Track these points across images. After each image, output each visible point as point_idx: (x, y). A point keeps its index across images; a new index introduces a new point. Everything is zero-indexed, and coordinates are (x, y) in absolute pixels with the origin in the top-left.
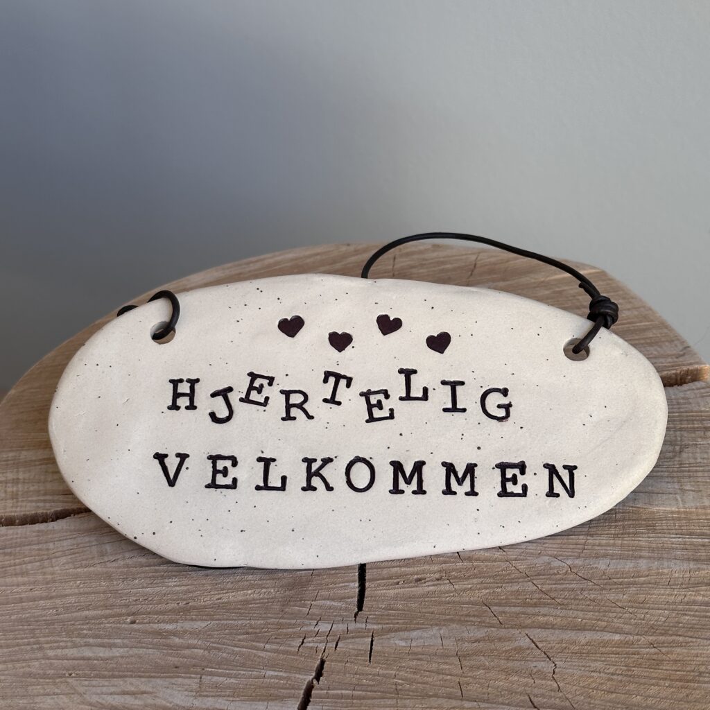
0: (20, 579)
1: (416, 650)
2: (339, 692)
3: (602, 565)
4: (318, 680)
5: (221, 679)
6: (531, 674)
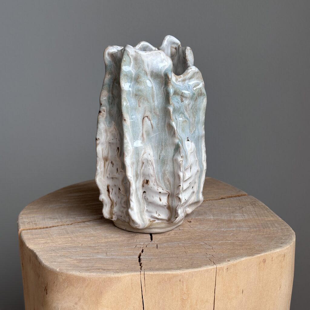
0: (42, 239)
1: (170, 246)
2: (149, 254)
3: (223, 229)
4: (142, 253)
5: (113, 253)
6: (206, 249)
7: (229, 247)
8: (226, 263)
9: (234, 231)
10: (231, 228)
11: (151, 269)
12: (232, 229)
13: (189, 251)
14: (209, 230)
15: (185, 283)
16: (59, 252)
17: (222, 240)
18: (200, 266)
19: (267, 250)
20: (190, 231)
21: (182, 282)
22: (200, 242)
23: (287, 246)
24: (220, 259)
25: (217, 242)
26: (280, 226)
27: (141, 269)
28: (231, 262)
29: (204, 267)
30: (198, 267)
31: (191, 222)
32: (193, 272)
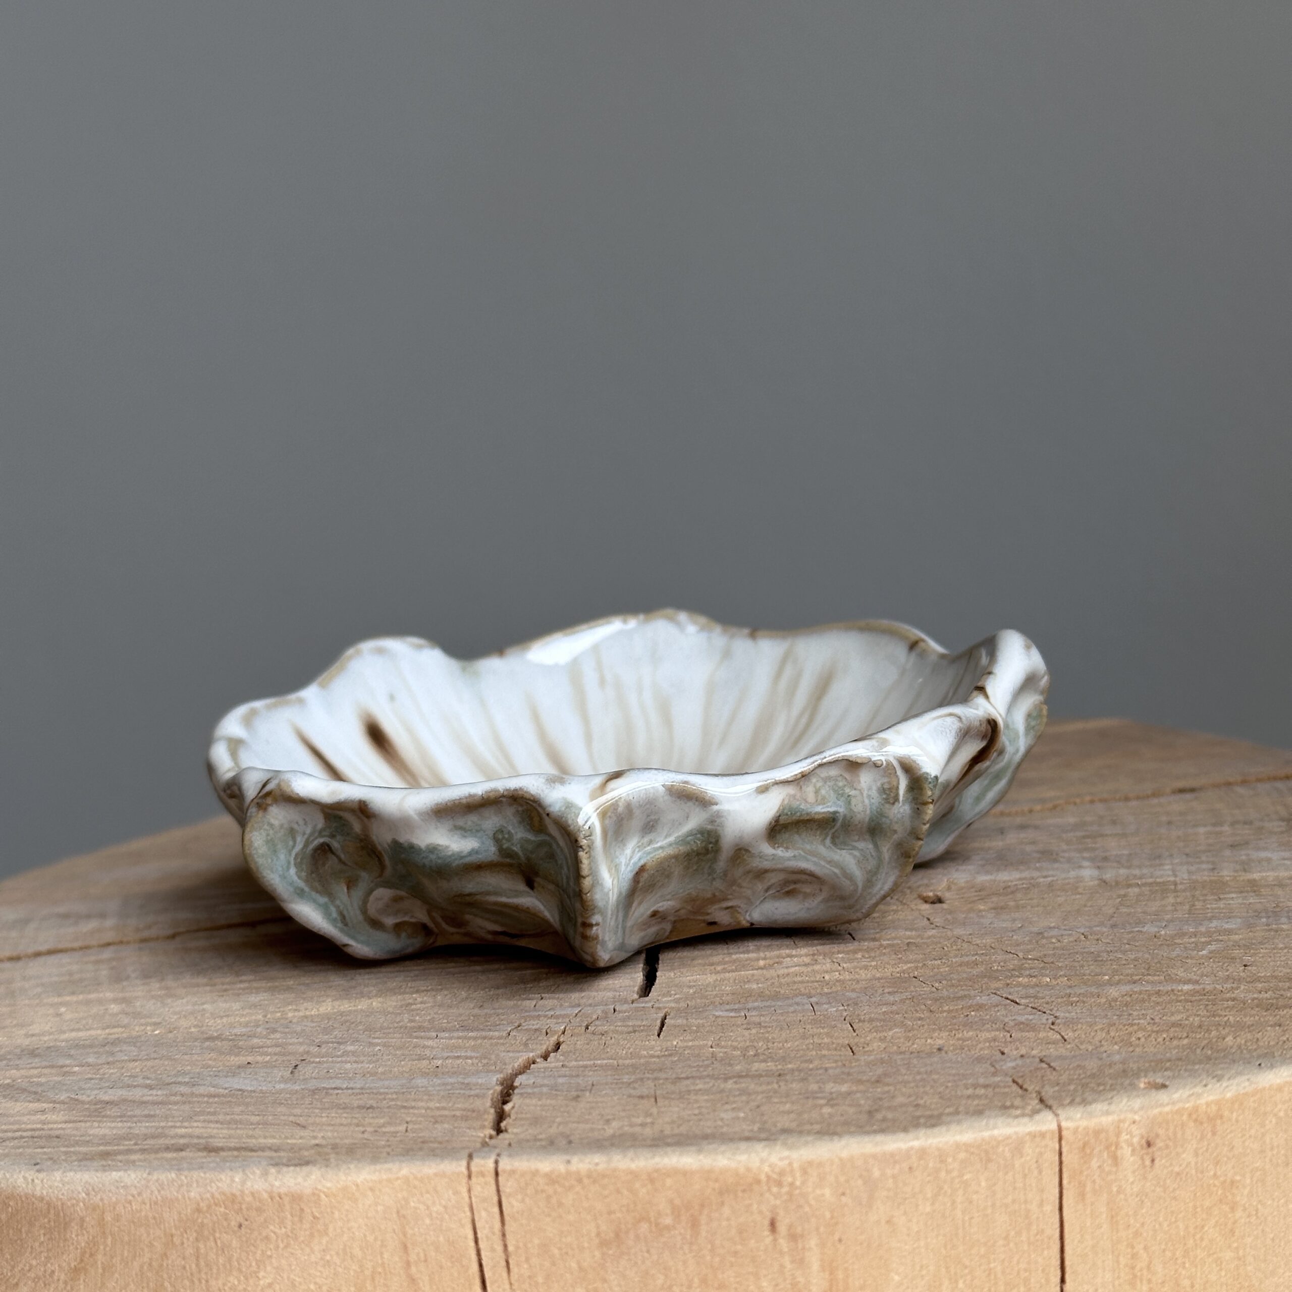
2: (590, 1063)
3: (1150, 929)
5: (339, 1066)
6: (1004, 1028)
7: (1178, 1017)
8: (1137, 1103)
9: (1230, 932)
10: (1210, 919)
11: (554, 1145)
12: (1214, 924)
14: (1055, 933)
15: (813, 1242)
17: (1134, 982)
18: (933, 1121)
20: (916, 945)
21: (793, 1237)
24: (1093, 1076)
25: (1093, 989)
27: (485, 1145)
28: (1176, 1096)
29: (959, 1122)
30: (917, 1126)
31: (940, 901)
32: (874, 1156)
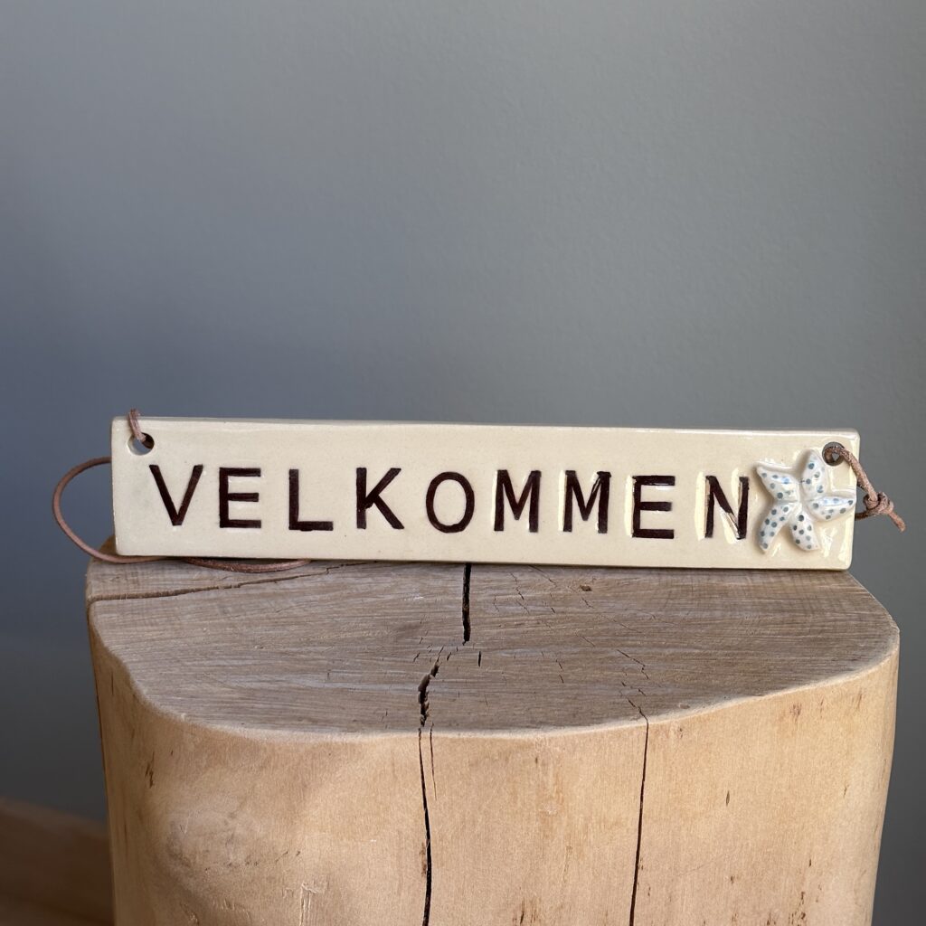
0: (150, 628)
1: (519, 659)
2: (454, 680)
3: (682, 614)
4: (434, 675)
5: (347, 675)
6: (623, 670)
7: (693, 667)
8: (678, 715)
10: (707, 611)
11: (452, 725)
12: (709, 613)
13: (573, 673)
14: (641, 614)
15: (551, 766)
16: (194, 665)
17: (675, 647)
18: (598, 720)
19: (805, 678)
20: (583, 618)
21: (543, 765)
22: (609, 649)
23: (870, 668)
24: (661, 701)
25: (658, 650)
26: (856, 610)
27: (423, 724)
28: (693, 712)
29: (610, 722)
30: (593, 723)
31: (589, 589)
32: (577, 735)
